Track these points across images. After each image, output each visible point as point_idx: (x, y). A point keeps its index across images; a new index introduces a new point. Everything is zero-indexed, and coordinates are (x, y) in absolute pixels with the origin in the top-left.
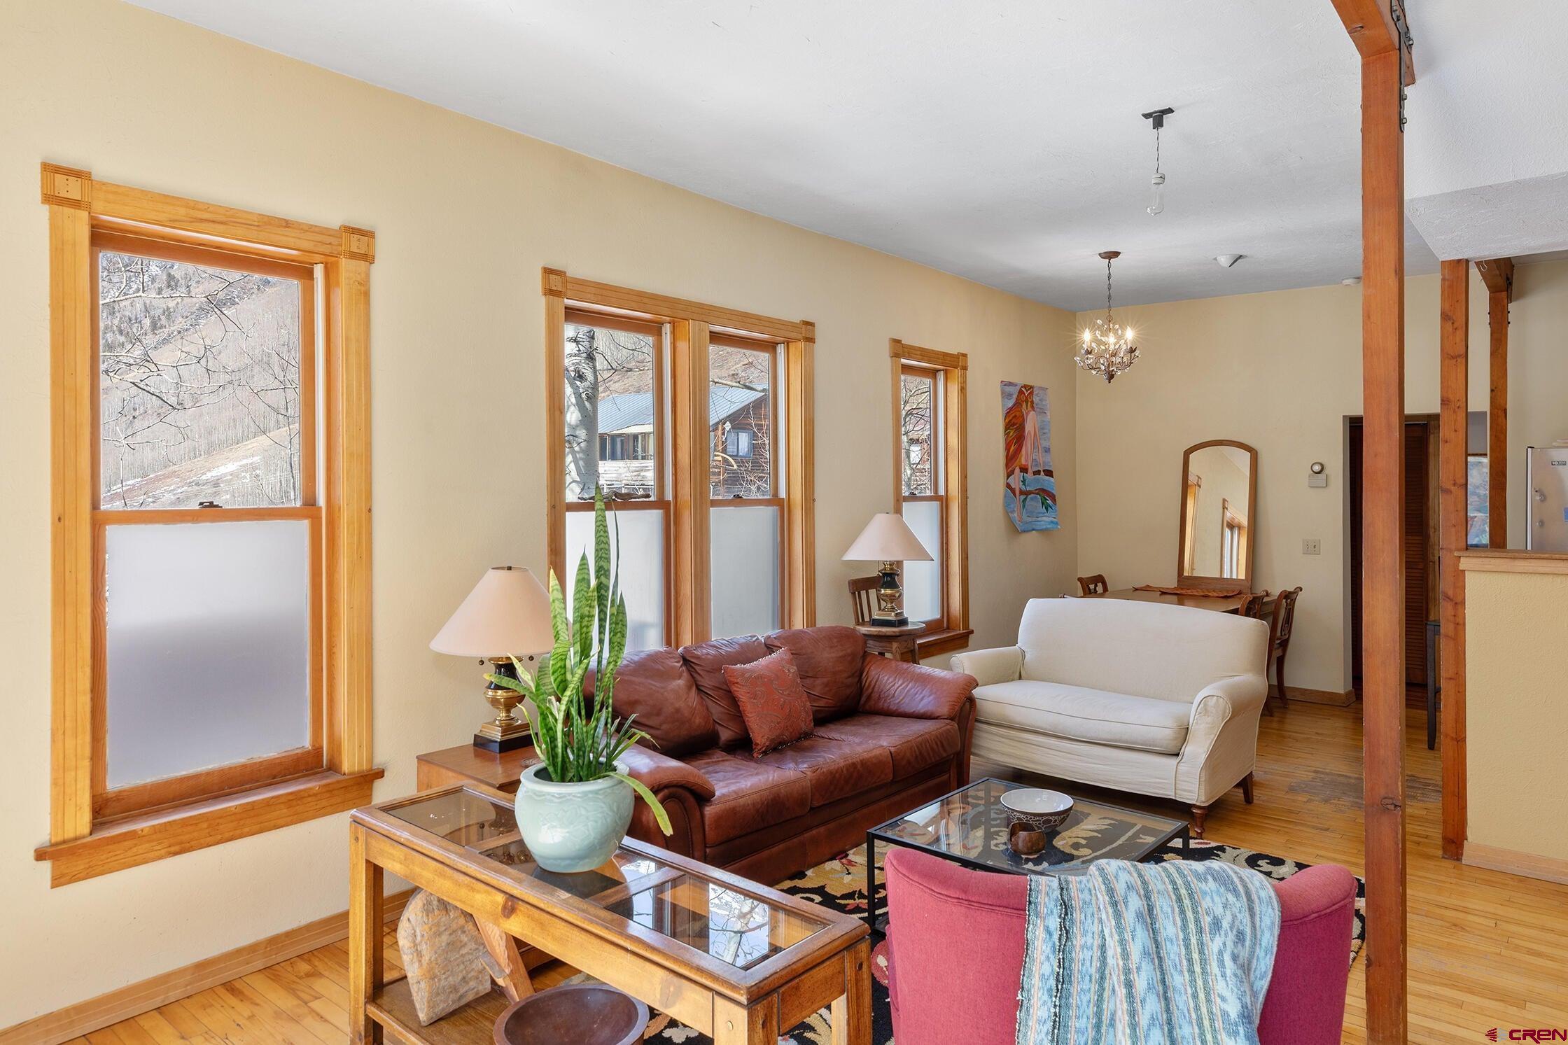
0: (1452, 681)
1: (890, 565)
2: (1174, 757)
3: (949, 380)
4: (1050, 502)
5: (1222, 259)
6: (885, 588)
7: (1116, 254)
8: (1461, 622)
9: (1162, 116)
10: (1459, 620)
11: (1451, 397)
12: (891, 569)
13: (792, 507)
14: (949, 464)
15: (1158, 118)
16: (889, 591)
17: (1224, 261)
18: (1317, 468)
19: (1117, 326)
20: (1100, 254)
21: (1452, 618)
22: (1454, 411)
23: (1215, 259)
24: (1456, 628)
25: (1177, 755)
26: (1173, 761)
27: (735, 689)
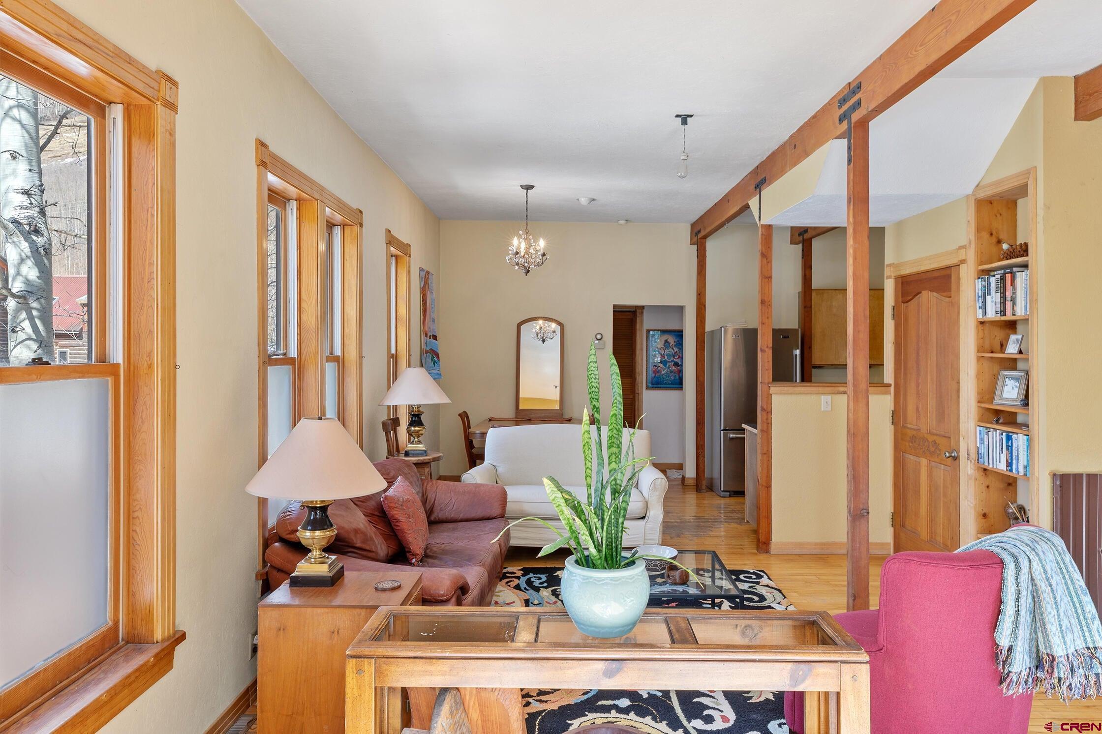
0: (766, 455)
1: (418, 408)
2: (641, 520)
3: (398, 264)
4: (435, 359)
5: (583, 200)
6: (414, 426)
7: (532, 187)
8: (770, 422)
9: (687, 118)
10: (769, 421)
11: (766, 299)
12: (418, 411)
13: (346, 364)
14: (398, 330)
15: (684, 119)
16: (417, 428)
17: (584, 201)
18: (599, 337)
19: (531, 237)
20: (521, 186)
21: (765, 421)
22: (768, 308)
23: (578, 200)
24: (767, 426)
25: (643, 518)
26: (641, 522)
27: (394, 512)
